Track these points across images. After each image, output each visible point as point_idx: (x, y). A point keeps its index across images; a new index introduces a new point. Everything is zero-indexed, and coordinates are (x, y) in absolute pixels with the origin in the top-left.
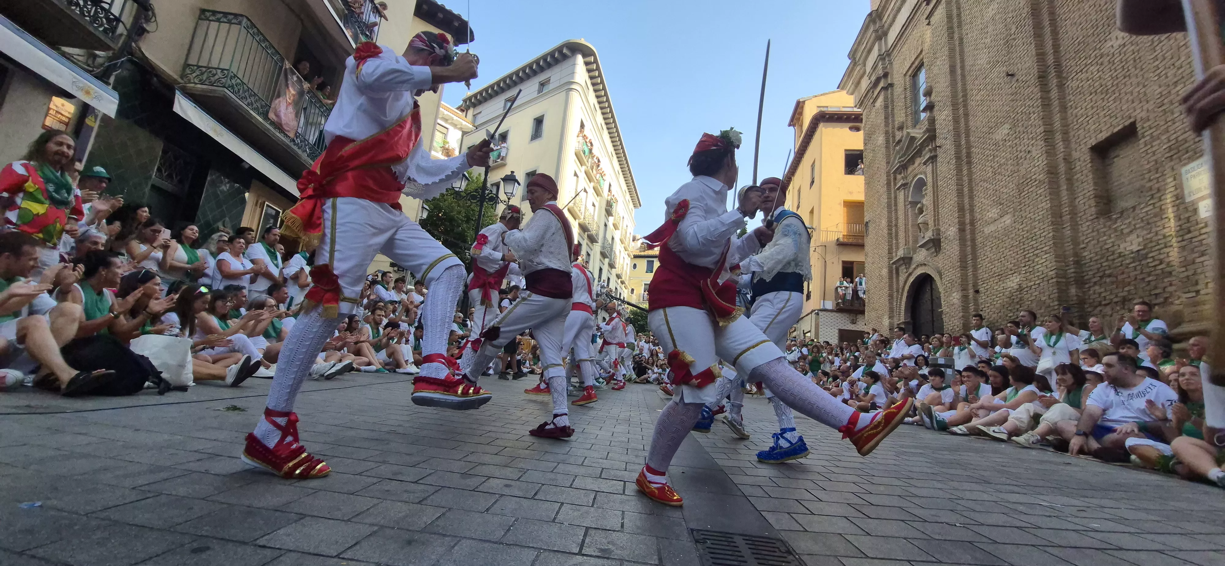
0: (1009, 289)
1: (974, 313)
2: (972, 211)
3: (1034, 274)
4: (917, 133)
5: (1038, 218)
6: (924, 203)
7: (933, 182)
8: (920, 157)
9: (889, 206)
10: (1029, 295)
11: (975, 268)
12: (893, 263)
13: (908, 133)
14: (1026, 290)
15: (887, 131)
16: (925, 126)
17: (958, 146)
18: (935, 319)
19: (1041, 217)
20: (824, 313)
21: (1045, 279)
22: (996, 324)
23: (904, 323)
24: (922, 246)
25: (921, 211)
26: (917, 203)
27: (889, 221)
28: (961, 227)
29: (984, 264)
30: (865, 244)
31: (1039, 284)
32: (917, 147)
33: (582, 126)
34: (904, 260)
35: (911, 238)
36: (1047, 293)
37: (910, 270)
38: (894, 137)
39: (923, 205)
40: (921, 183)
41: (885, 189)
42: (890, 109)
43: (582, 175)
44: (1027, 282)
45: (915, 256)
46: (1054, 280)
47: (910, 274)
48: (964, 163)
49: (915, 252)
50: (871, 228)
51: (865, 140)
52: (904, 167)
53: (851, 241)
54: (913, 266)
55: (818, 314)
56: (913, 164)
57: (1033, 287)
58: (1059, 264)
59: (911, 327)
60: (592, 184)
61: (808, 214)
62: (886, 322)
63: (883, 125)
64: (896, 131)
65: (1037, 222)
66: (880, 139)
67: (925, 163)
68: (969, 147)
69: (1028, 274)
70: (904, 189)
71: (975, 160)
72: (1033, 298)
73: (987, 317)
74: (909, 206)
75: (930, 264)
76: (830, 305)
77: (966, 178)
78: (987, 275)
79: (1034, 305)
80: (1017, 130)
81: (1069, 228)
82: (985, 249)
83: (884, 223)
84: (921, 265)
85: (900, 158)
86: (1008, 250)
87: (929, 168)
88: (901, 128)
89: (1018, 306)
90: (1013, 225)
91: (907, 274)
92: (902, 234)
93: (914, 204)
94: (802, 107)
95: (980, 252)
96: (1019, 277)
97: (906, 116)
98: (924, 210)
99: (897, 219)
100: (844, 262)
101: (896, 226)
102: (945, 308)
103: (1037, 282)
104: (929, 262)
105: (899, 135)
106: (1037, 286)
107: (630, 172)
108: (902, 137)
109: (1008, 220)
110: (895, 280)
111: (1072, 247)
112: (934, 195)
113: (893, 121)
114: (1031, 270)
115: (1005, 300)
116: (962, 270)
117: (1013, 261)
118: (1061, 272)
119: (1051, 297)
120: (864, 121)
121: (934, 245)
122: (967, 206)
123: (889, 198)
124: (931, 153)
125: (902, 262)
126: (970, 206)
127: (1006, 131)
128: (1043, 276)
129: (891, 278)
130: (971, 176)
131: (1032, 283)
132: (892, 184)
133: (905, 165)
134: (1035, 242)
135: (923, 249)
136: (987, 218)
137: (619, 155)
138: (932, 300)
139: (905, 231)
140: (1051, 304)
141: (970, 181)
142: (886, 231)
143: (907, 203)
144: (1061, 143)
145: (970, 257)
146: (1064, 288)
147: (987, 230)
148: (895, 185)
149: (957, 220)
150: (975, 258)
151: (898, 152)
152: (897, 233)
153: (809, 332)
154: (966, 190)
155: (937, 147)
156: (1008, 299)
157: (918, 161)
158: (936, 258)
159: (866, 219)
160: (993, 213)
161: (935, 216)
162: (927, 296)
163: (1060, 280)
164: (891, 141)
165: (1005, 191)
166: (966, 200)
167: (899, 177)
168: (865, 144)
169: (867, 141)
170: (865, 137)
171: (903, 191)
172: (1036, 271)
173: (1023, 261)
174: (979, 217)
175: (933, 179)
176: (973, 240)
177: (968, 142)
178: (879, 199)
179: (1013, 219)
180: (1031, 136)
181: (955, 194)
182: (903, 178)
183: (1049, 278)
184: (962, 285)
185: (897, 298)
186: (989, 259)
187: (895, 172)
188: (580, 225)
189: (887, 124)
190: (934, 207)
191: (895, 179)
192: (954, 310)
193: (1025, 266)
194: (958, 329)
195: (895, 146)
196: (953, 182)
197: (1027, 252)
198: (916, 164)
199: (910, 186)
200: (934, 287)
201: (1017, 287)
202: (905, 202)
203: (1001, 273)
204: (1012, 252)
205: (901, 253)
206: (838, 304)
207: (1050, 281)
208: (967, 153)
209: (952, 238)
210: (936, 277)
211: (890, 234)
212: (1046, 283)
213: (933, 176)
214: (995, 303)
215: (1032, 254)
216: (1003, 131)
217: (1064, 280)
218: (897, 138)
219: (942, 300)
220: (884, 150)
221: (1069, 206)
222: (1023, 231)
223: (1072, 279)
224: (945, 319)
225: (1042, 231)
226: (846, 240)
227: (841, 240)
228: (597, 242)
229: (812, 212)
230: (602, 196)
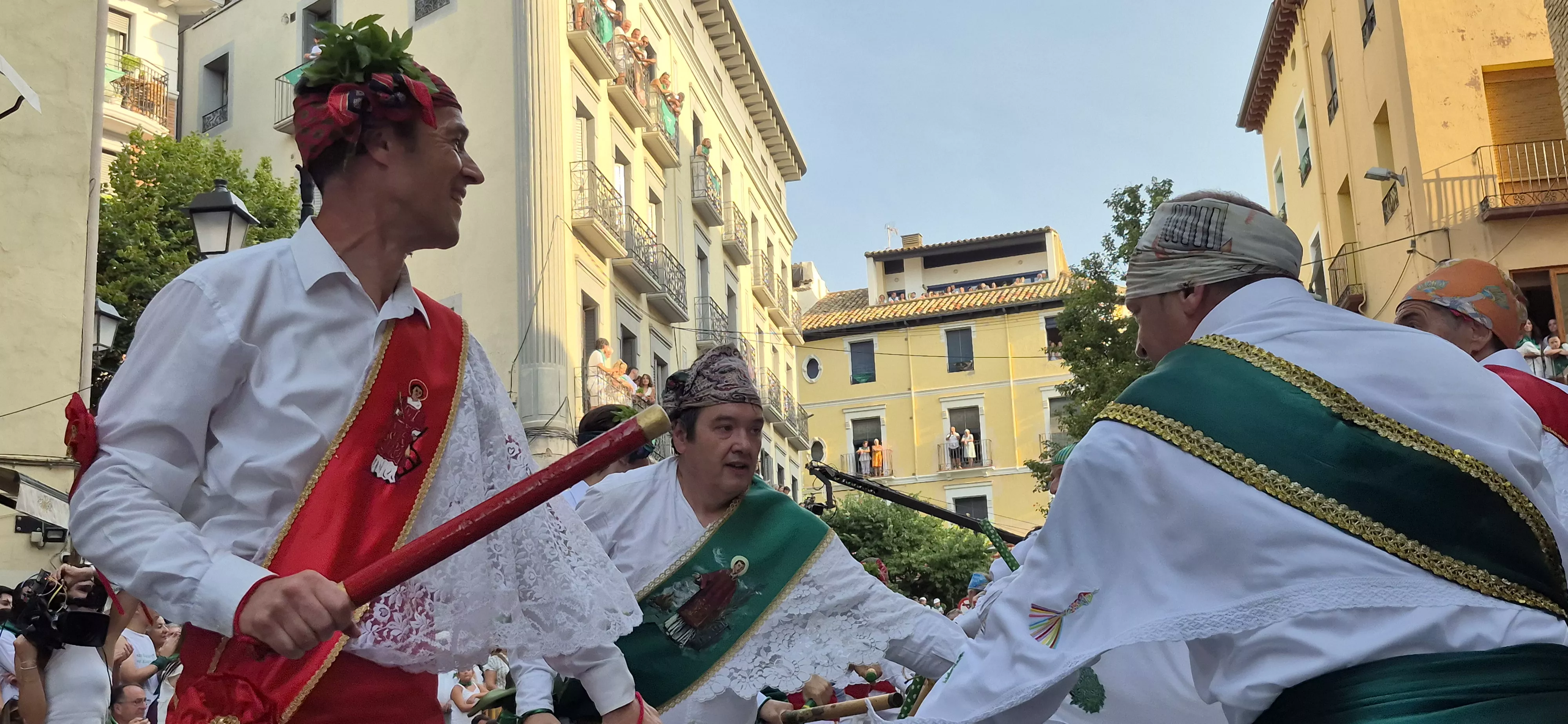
43: (603, 110)
53: (1528, 201)
60: (638, 135)
61: (1372, 126)
107: (755, 69)
137: (709, 20)
188: (622, 275)
226: (1511, 202)
227: (1497, 203)
228: (684, 319)
229: (1382, 121)
230: (677, 165)
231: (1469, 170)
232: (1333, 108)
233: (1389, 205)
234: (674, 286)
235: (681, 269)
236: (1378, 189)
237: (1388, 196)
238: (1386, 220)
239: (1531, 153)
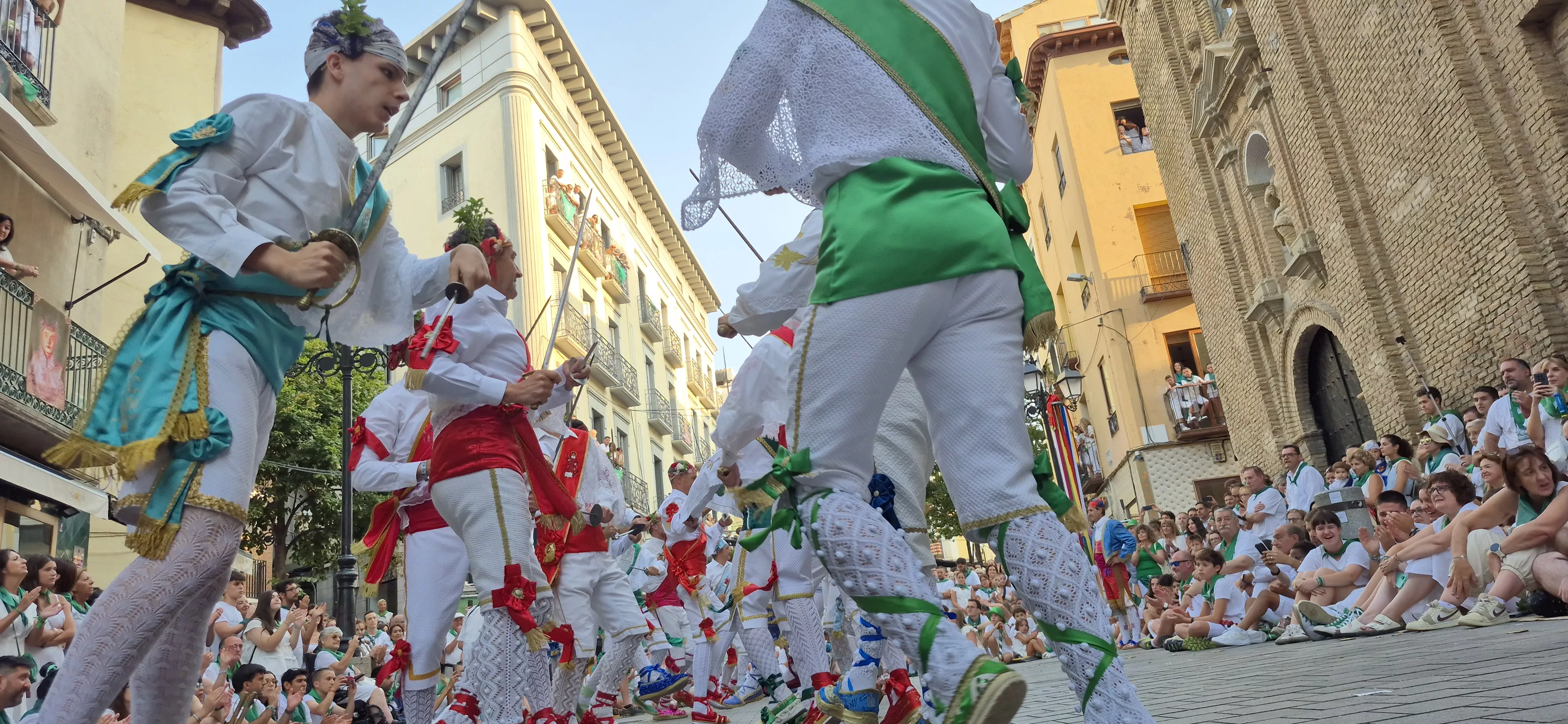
0: (1466, 324)
1: (1418, 388)
2: (1360, 183)
3: (1493, 284)
4: (1225, 50)
5: (1469, 175)
6: (1276, 184)
7: (1279, 139)
8: (1243, 94)
9: (1213, 205)
10: (1498, 328)
11: (1398, 299)
12: (1251, 318)
13: (1210, 53)
14: (1488, 319)
15: (1170, 54)
16: (1233, 32)
17: (1301, 62)
18: (1359, 416)
19: (1474, 171)
20: (1153, 452)
21: (1515, 290)
22: (1463, 401)
23: (1306, 437)
24: (1290, 273)
25: (1275, 201)
26: (1264, 186)
27: (1222, 235)
28: (1348, 219)
29: (1408, 285)
30: (1193, 291)
31: (1507, 302)
32: (1231, 77)
33: (551, 161)
34: (1268, 308)
35: (1270, 260)
36: (1525, 318)
37: (1287, 326)
38: (1187, 64)
39: (1274, 188)
40: (1259, 148)
41: (1196, 170)
42: (1166, 10)
43: (573, 266)
44: (1488, 302)
45: (1286, 296)
46: (1530, 289)
47: (1288, 334)
48: (1321, 92)
49: (1285, 288)
50: (1193, 257)
51: (1137, 78)
52: (1220, 120)
53: (1170, 288)
54: (1289, 318)
55: (1142, 459)
56: (1236, 110)
57: (1500, 311)
58: (1528, 256)
59: (1321, 442)
60: (598, 282)
61: (1071, 248)
62: (1270, 444)
63: (1160, 44)
64: (1189, 52)
65: (1470, 184)
66: (1164, 74)
67: (1254, 106)
68: (1322, 62)
69: (1484, 287)
70: (1233, 164)
71: (1339, 84)
72: (1506, 332)
73: (1445, 389)
74: (1250, 196)
75: (1317, 305)
76: (1161, 433)
77: (1331, 122)
78: (1421, 305)
79: (1511, 344)
80: (1390, 15)
81: (1526, 183)
82: (1404, 252)
83: (1213, 239)
84: (1303, 310)
85: (1207, 105)
86: (1442, 248)
87: (1264, 115)
88: (1195, 45)
89: (1490, 355)
90: (1438, 196)
91: (1282, 336)
92: (1251, 256)
93: (1258, 189)
94: (1008, 34)
95: (1396, 262)
96: (1474, 296)
97: (1199, 19)
98: (1280, 198)
99: (1235, 227)
100: (1168, 336)
101: (1237, 240)
102: (1367, 392)
103: (1504, 299)
104: (1313, 300)
105: (1196, 59)
106: (1505, 307)
108: (1201, 62)
109: (1424, 188)
110: (1263, 353)
111: (1541, 217)
112: (1287, 165)
113: (1179, 34)
114: (1486, 277)
115: (1465, 348)
116: (1373, 305)
117: (1457, 268)
118: (1540, 270)
119: (1534, 322)
120: (1127, 41)
121: (1314, 266)
122: (1349, 177)
123: (1209, 188)
124: (1260, 83)
125: (1265, 313)
126: (1354, 174)
127: (1376, 19)
128: (1510, 285)
129: (1254, 349)
130: (1341, 116)
131: (1496, 303)
132: (1208, 158)
133: (1221, 116)
134: (1477, 222)
135: (1298, 278)
136: (1389, 191)
138: (1344, 377)
139: (1256, 248)
140: (1539, 338)
141: (1341, 125)
142: (1220, 255)
143: (1246, 190)
144: (1468, 25)
145: (1380, 276)
146: (1552, 301)
147: (1398, 213)
148: (1214, 159)
149: (1337, 208)
150: (1390, 276)
151: (1201, 94)
152: (1242, 254)
153: (1134, 501)
154: (1338, 143)
155: (1264, 70)
156: (1469, 345)
157: (1244, 103)
158: (1325, 292)
159: (1181, 239)
160: (1396, 181)
161: (1299, 208)
162: (1332, 373)
163: (1538, 286)
164: (1184, 74)
165: (1405, 133)
166: (1345, 166)
167: (1216, 141)
168: (1140, 87)
169: (1142, 78)
170: (1136, 73)
171: (1231, 168)
172: (1495, 278)
173: (1469, 264)
174: (1375, 193)
175: (1277, 134)
176: (1378, 240)
177: (1317, 51)
178: (1192, 194)
179: (1433, 184)
180: (1414, 22)
181: (1320, 156)
182: (1224, 143)
183: (1520, 286)
184: (1382, 334)
185: (1278, 389)
186: (1415, 271)
187: (1206, 134)
189: (1167, 42)
190: (1294, 189)
191: (1211, 147)
192: (1382, 390)
193: (1475, 273)
194: (1399, 427)
195: (1193, 81)
196: (1310, 133)
197: (1469, 245)
198: (1241, 111)
199: (1241, 156)
200: (1339, 351)
201: (1477, 317)
202: (1240, 189)
203: (1443, 295)
204: (1449, 250)
205: (1259, 295)
206: (1177, 428)
207: (1524, 293)
208: (1322, 72)
209: (1339, 246)
210: (1336, 332)
211: (1230, 260)
212: (1518, 297)
213: (1275, 129)
214: (1450, 357)
215: (1479, 247)
216: (1372, 17)
217: (1548, 286)
218: (1195, 65)
219: (1358, 374)
220: (1174, 92)
221: (1516, 141)
222: (1452, 206)
223: (1559, 281)
224: (1372, 412)
225: (1483, 198)
226: (1159, 289)
227: (1150, 290)
228: (638, 404)
229: (1076, 244)
230: (627, 301)
231: (1131, 272)
232: (1048, 239)
233: (1085, 297)
234: (629, 381)
235: (633, 370)
236: (1078, 287)
237: (1084, 292)
238: (1085, 307)
239: (1169, 258)
